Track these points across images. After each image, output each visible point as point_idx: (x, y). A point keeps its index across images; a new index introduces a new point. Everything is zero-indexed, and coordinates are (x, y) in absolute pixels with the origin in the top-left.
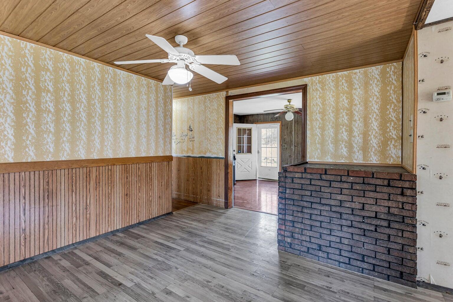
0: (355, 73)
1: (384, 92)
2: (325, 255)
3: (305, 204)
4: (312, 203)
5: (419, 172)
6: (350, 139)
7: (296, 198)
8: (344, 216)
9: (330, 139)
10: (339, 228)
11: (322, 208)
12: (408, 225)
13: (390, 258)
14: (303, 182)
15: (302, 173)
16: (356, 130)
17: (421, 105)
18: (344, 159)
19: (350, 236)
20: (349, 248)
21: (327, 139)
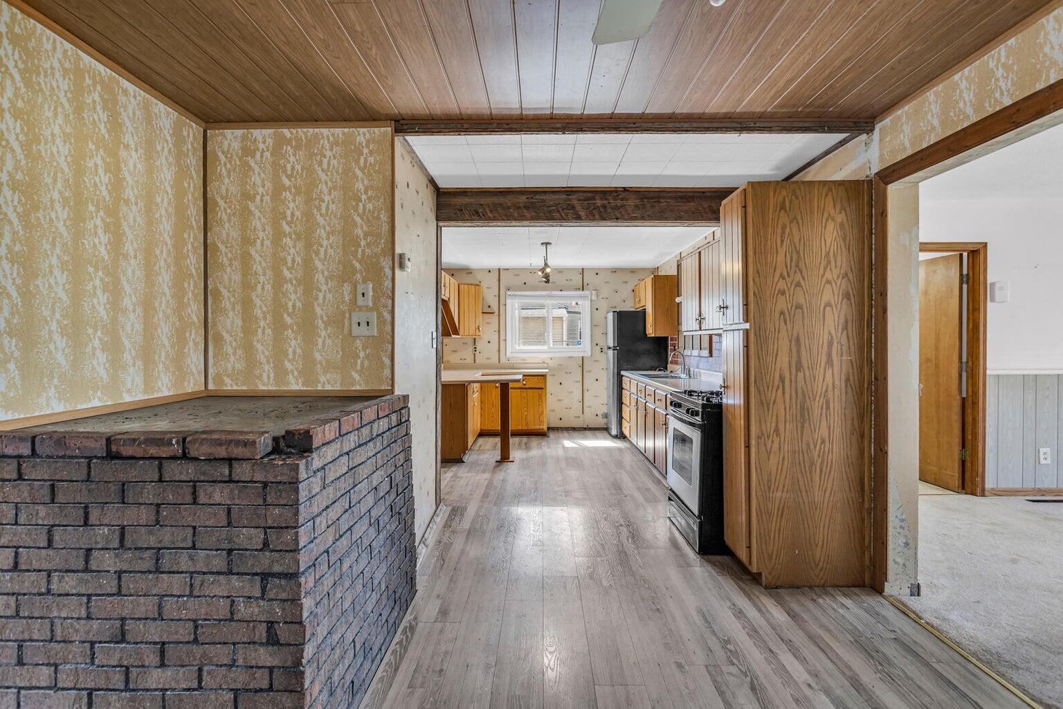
6: (114, 321)
9: (58, 316)
16: (127, 288)
18: (99, 393)
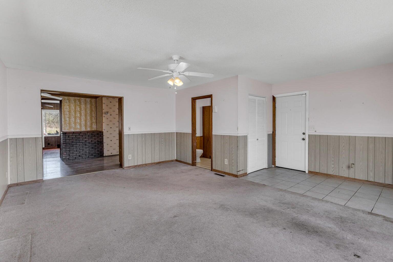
0: (82, 99)
1: (91, 107)
2: (81, 158)
3: (74, 144)
4: (76, 143)
5: (103, 131)
6: (80, 123)
7: (70, 142)
8: (87, 145)
10: (85, 148)
11: (80, 144)
12: (102, 143)
13: (99, 152)
14: (73, 137)
15: (72, 134)
16: (82, 119)
17: (104, 115)
19: (88, 150)
20: (88, 153)
21: (72, 122)
